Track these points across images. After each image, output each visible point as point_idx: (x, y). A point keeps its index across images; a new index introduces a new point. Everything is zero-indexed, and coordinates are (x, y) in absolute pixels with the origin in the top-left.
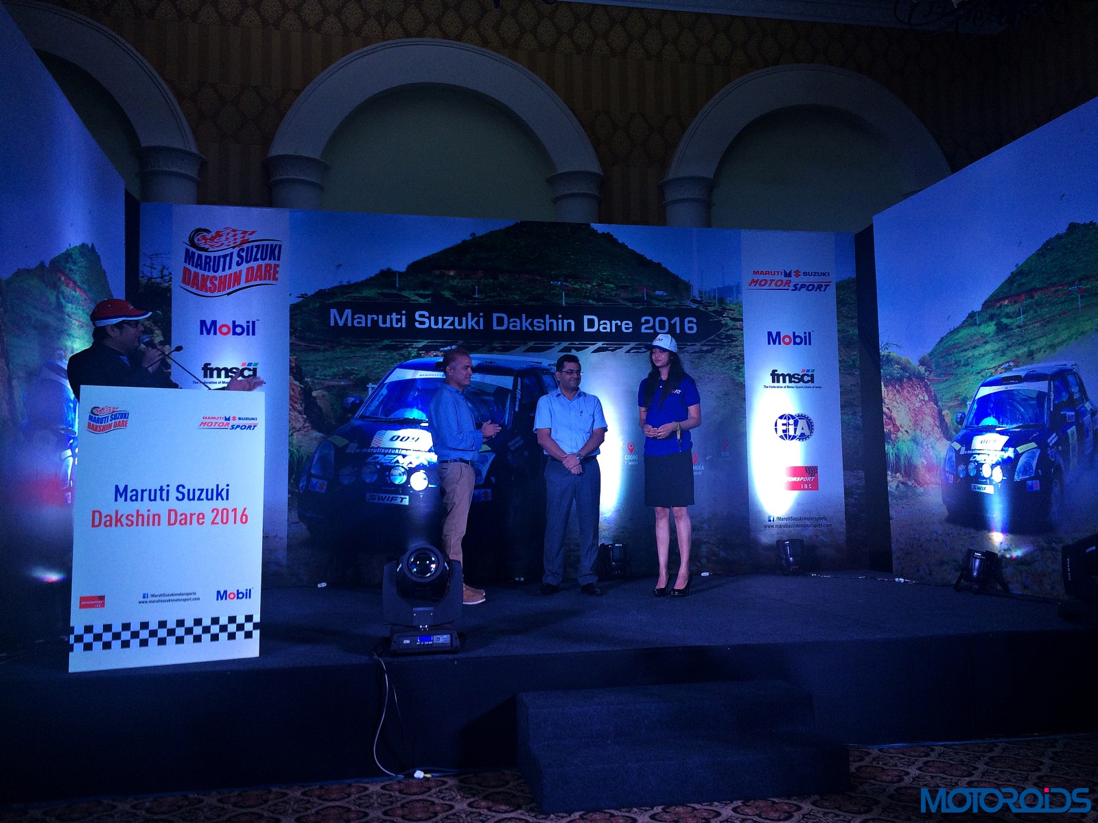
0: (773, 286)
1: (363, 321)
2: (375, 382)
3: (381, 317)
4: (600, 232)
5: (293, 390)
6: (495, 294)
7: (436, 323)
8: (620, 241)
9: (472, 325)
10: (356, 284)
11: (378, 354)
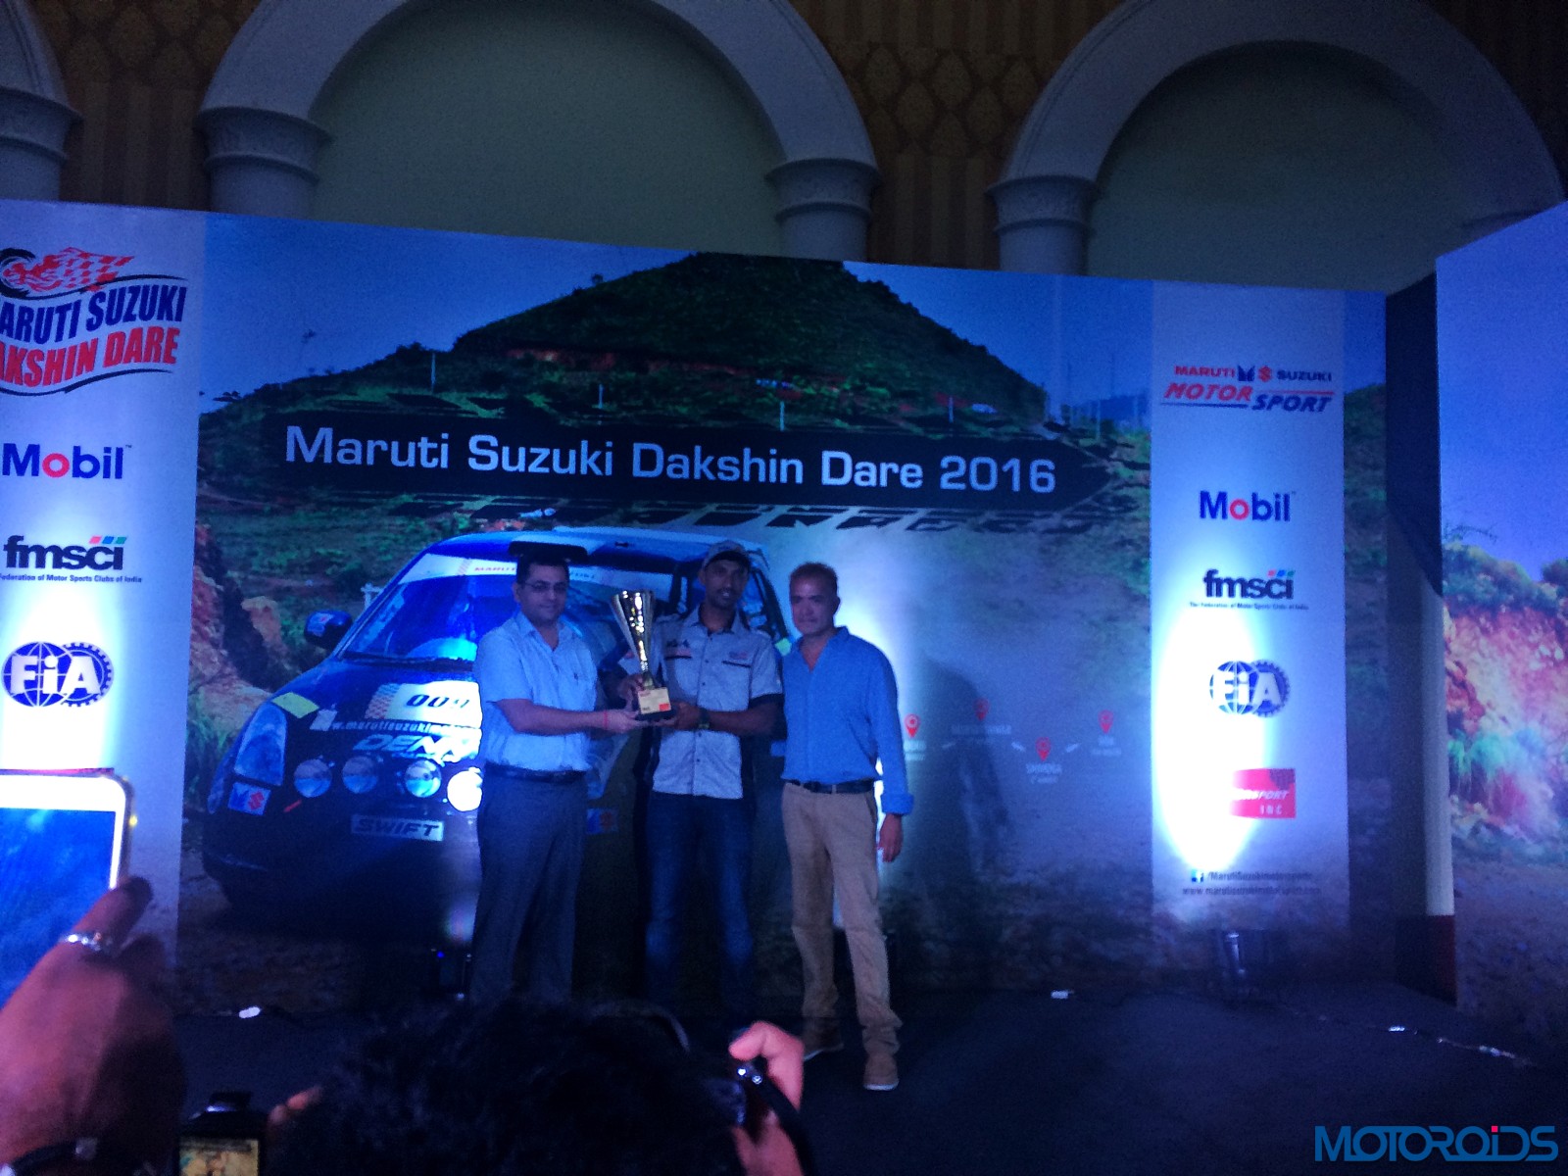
0: (1215, 399)
1: (359, 453)
2: (377, 582)
3: (395, 445)
4: (862, 278)
5: (201, 596)
6: (640, 403)
7: (513, 461)
8: (904, 299)
9: (589, 468)
10: (344, 374)
11: (386, 521)
